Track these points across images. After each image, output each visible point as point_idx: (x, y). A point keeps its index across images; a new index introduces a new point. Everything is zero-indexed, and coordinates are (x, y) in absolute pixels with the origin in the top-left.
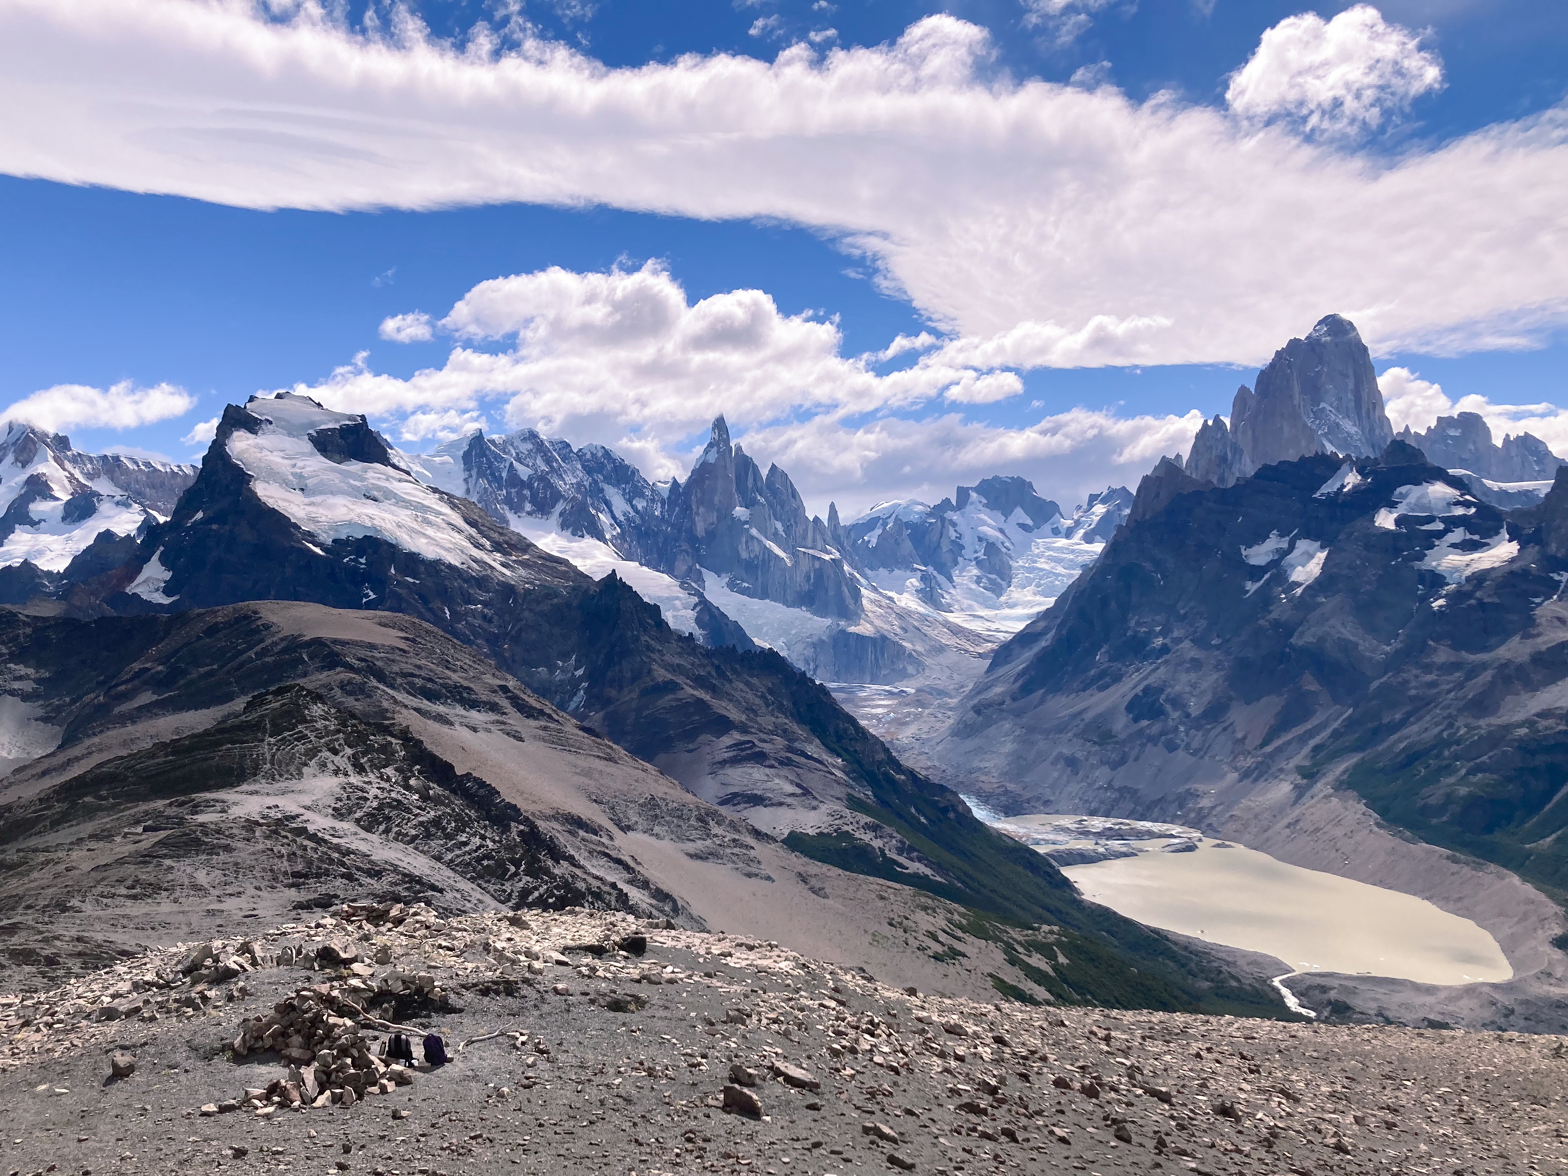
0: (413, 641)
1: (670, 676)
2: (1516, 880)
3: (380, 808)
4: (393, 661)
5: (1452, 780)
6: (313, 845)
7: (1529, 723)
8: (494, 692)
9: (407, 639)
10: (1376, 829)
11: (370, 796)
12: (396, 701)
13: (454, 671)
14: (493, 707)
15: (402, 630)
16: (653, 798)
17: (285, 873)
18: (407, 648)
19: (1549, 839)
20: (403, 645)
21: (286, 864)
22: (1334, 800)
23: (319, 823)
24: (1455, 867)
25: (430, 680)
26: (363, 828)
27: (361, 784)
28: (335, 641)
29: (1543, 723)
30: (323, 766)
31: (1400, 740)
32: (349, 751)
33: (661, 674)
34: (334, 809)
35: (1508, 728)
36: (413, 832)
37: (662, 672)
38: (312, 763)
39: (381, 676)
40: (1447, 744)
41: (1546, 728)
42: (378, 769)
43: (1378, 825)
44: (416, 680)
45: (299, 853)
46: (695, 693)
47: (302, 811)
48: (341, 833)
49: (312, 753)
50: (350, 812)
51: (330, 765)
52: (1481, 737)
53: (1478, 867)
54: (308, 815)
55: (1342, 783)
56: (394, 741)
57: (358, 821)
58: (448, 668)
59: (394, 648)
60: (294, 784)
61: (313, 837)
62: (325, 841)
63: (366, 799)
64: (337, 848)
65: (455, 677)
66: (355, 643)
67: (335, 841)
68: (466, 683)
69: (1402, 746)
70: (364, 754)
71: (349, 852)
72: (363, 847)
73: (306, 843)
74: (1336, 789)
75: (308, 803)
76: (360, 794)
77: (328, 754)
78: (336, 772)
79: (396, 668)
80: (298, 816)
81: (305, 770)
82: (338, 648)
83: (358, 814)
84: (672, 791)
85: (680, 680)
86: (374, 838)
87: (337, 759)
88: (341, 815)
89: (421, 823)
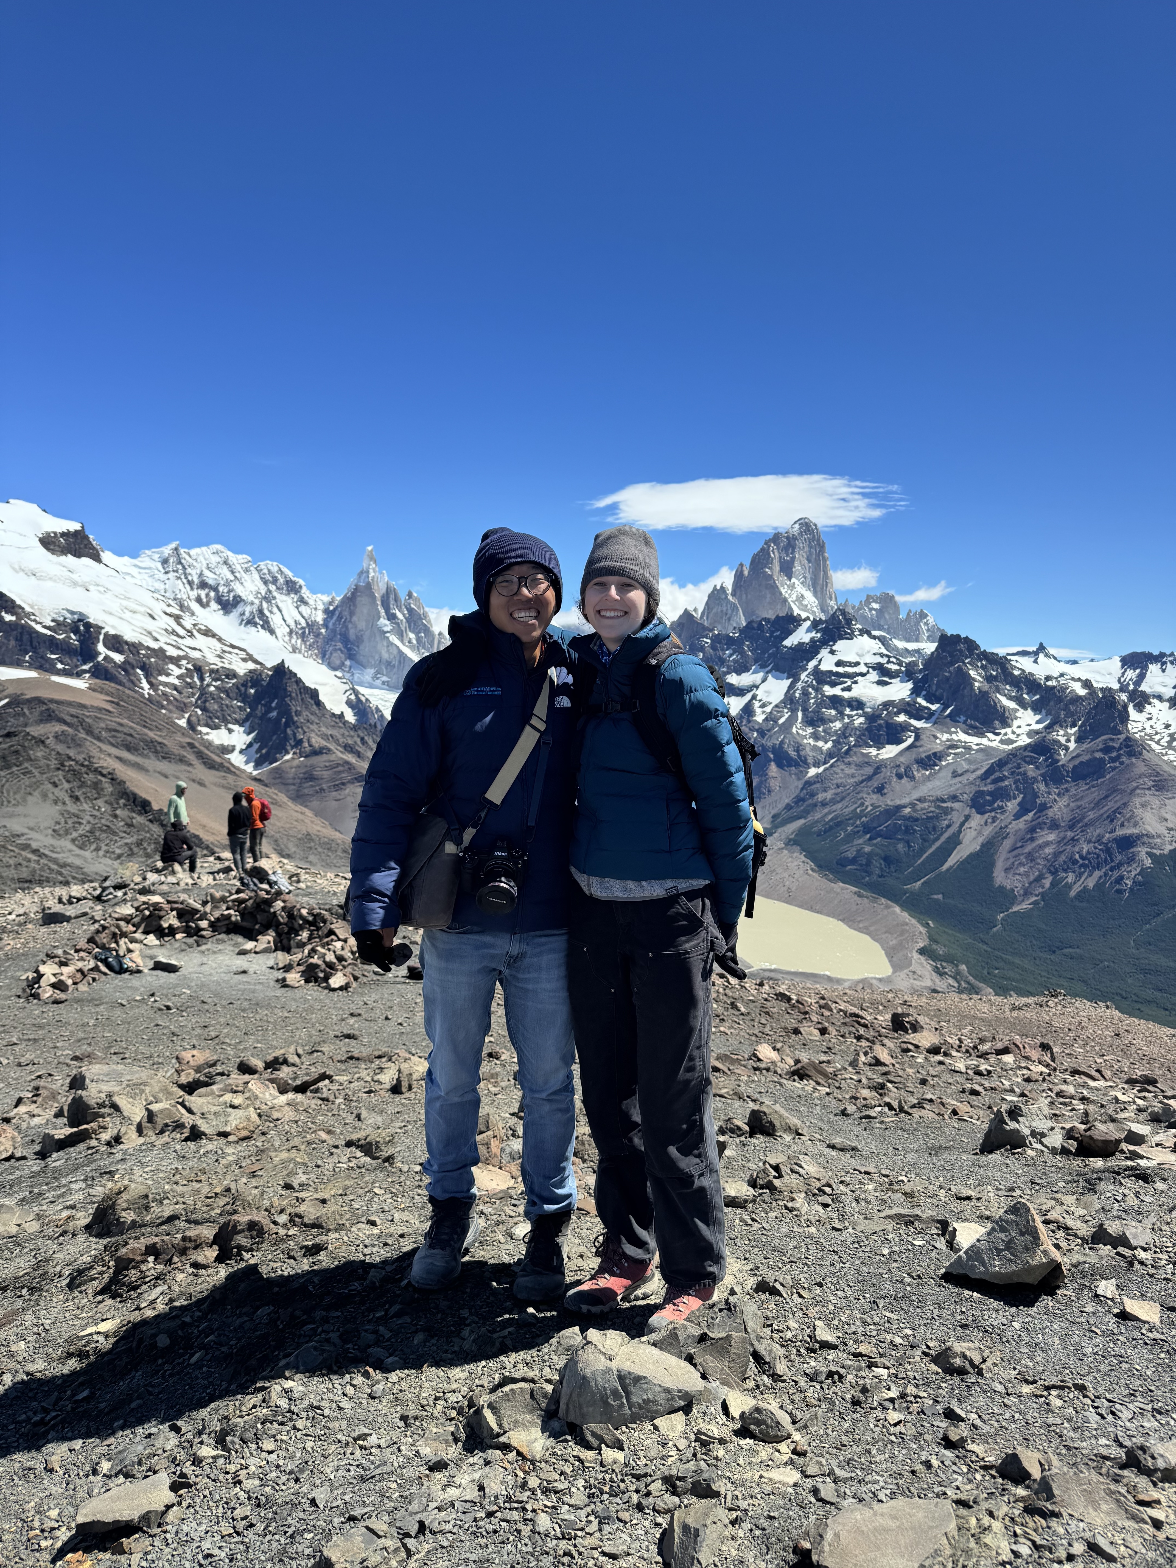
0: (118, 704)
1: (324, 743)
2: (897, 909)
3: (91, 832)
4: (100, 718)
5: (861, 841)
6: (36, 858)
7: (913, 805)
8: (183, 747)
9: (112, 702)
10: (810, 872)
11: (84, 822)
12: (101, 750)
13: (150, 729)
14: (182, 760)
15: (108, 694)
16: (308, 834)
17: (13, 879)
18: (111, 709)
19: (919, 883)
20: (109, 707)
21: (13, 871)
22: (785, 852)
23: (40, 840)
24: (859, 900)
25: (131, 735)
26: (77, 846)
27: (76, 812)
28: (52, 701)
29: (920, 806)
30: (45, 796)
31: (829, 813)
32: (66, 786)
33: (317, 741)
34: (54, 831)
35: (899, 808)
36: (118, 851)
37: (319, 739)
38: (36, 793)
39: (89, 732)
40: (860, 817)
41: (922, 809)
42: (91, 800)
43: (812, 870)
44: (118, 735)
45: (24, 863)
46: (344, 757)
47: (26, 831)
48: (59, 850)
49: (37, 785)
50: (67, 832)
51: (50, 795)
52: (881, 812)
53: (875, 900)
54: (32, 835)
55: (790, 840)
56: (103, 779)
57: (73, 840)
58: (145, 726)
59: (100, 709)
60: (19, 809)
61: (35, 851)
62: (46, 856)
63: (80, 823)
64: (55, 861)
65: (151, 734)
66: (70, 704)
67: (54, 855)
68: (160, 740)
69: (830, 817)
70: (80, 787)
71: (64, 865)
72: (78, 862)
73: (30, 856)
74: (786, 844)
75: (32, 824)
76: (76, 819)
77: (50, 786)
78: (56, 802)
79: (103, 725)
80: (23, 835)
81: (29, 798)
82: (53, 706)
83: (75, 835)
84: (324, 830)
85: (332, 746)
86: (87, 854)
87: (56, 791)
88: (60, 835)
89: (126, 844)
